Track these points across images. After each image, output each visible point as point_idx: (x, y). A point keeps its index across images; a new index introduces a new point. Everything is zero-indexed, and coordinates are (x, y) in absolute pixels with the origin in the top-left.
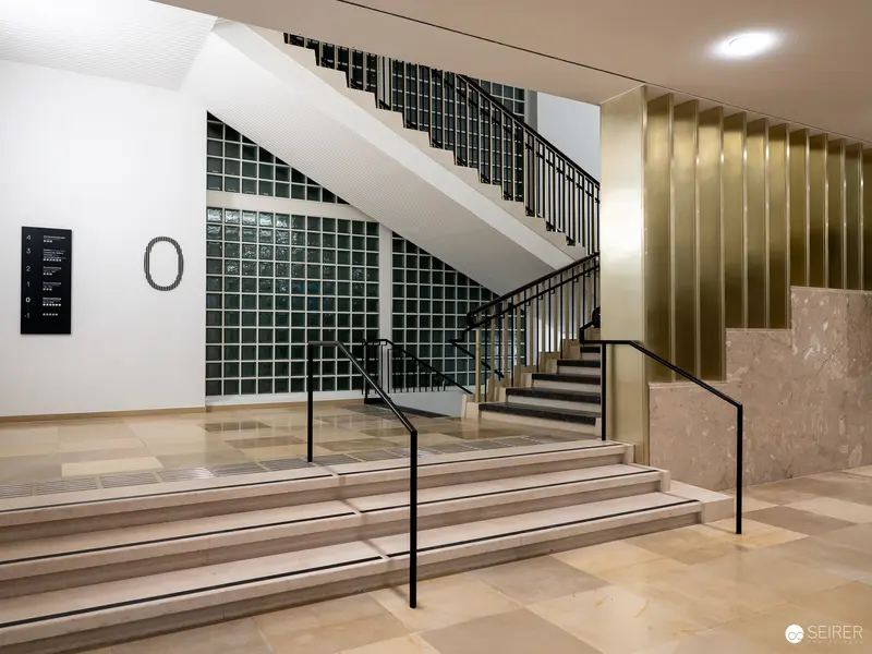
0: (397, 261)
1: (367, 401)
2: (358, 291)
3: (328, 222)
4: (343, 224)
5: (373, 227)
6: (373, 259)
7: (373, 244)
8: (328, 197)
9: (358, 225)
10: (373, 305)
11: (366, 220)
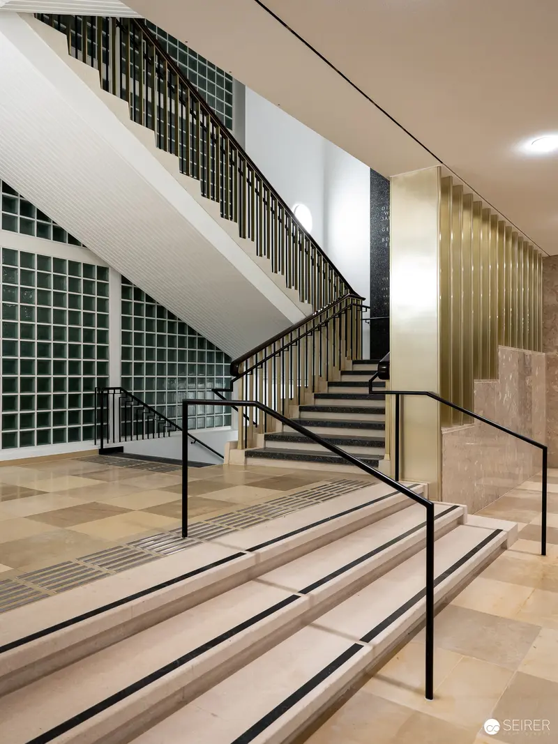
0: (125, 308)
1: (103, 451)
2: (88, 336)
3: (59, 263)
4: (74, 266)
5: (103, 272)
6: (103, 305)
7: (103, 289)
8: (59, 234)
9: (88, 268)
10: (103, 352)
11: (96, 263)
